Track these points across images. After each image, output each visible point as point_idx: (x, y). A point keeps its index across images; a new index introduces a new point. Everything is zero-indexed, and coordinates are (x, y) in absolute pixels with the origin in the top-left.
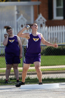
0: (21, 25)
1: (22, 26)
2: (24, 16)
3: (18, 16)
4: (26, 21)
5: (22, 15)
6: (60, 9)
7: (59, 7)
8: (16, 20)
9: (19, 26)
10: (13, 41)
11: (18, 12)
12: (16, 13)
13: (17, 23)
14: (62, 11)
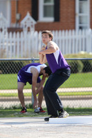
6: (50, 6)
7: (47, 4)
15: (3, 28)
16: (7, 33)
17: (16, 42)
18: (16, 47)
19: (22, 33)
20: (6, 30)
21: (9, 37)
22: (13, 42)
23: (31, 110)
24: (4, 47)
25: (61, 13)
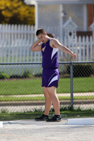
0: (69, 32)
1: (70, 34)
2: (73, 20)
3: (65, 19)
4: (76, 26)
5: (70, 18)
8: (61, 26)
9: (66, 34)
11: (65, 14)
12: (62, 15)
13: (64, 29)
15: (72, 32)
16: (76, 37)
17: (86, 46)
18: (86, 50)
20: (75, 34)
21: (78, 41)
22: (82, 46)
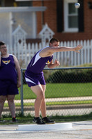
0: (18, 39)
4: (25, 34)
5: (20, 26)
10: (8, 62)
12: (12, 23)
14: (76, 21)
16: (25, 45)
19: (40, 44)
20: (25, 41)
21: (27, 48)
22: (32, 53)
23: (19, 119)
24: (22, 59)
25: (85, 23)
